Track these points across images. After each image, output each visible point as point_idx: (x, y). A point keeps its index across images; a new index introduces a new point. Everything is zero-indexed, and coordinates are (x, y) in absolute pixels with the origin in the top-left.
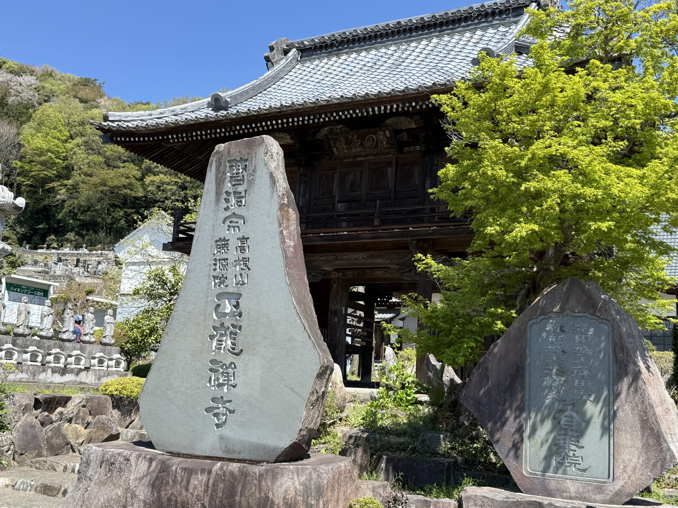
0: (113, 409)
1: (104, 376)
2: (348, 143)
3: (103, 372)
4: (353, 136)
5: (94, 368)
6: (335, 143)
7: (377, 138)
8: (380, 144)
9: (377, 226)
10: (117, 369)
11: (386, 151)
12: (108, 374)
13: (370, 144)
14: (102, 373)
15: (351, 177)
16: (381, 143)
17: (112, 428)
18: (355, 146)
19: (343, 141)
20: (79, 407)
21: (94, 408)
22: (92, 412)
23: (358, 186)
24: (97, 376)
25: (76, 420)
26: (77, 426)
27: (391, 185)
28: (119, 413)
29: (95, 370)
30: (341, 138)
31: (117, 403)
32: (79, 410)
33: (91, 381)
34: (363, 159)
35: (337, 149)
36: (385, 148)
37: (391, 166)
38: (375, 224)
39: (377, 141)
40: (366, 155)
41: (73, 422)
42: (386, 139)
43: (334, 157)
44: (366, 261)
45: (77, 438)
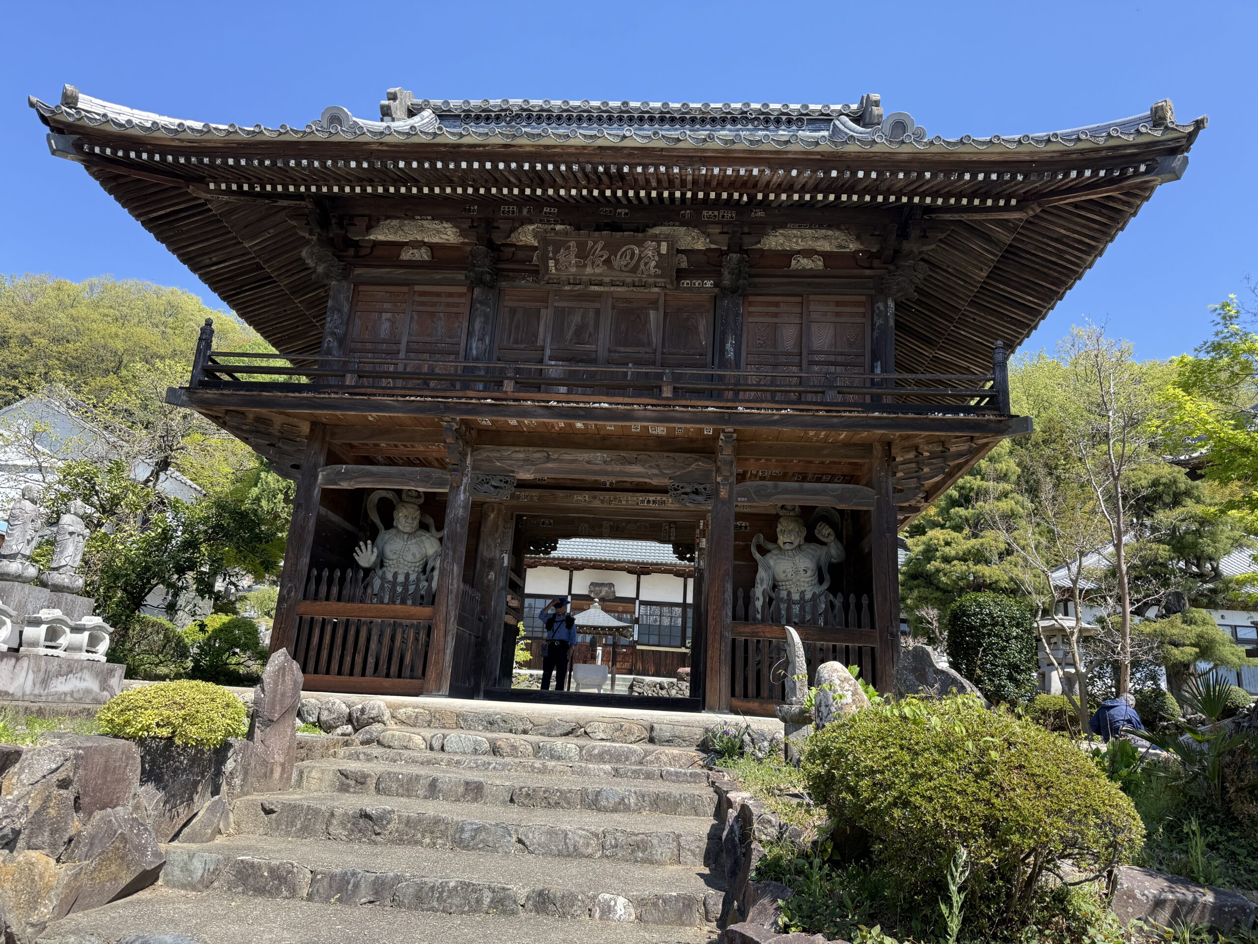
0: (142, 783)
1: (59, 674)
2: (583, 254)
3: (56, 662)
4: (595, 243)
5: (35, 650)
6: (556, 252)
7: (641, 252)
8: (642, 266)
9: (667, 398)
10: (91, 656)
11: (651, 280)
12: (70, 669)
13: (623, 263)
14: (54, 666)
15: (576, 319)
16: (646, 264)
17: (141, 849)
18: (593, 263)
19: (574, 250)
20: (48, 786)
21: (92, 784)
22: (84, 801)
23: (590, 335)
24: (41, 675)
25: (30, 837)
26: (34, 855)
27: (656, 339)
28: (160, 795)
29: (37, 656)
30: (572, 244)
31: (153, 762)
32: (47, 800)
33: (23, 687)
34: (601, 289)
35: (557, 262)
36: (649, 276)
37: (657, 309)
38: (664, 395)
39: (640, 258)
40: (612, 284)
41: (21, 843)
42: (657, 258)
43: (546, 278)
44: (609, 468)
45: (33, 903)
